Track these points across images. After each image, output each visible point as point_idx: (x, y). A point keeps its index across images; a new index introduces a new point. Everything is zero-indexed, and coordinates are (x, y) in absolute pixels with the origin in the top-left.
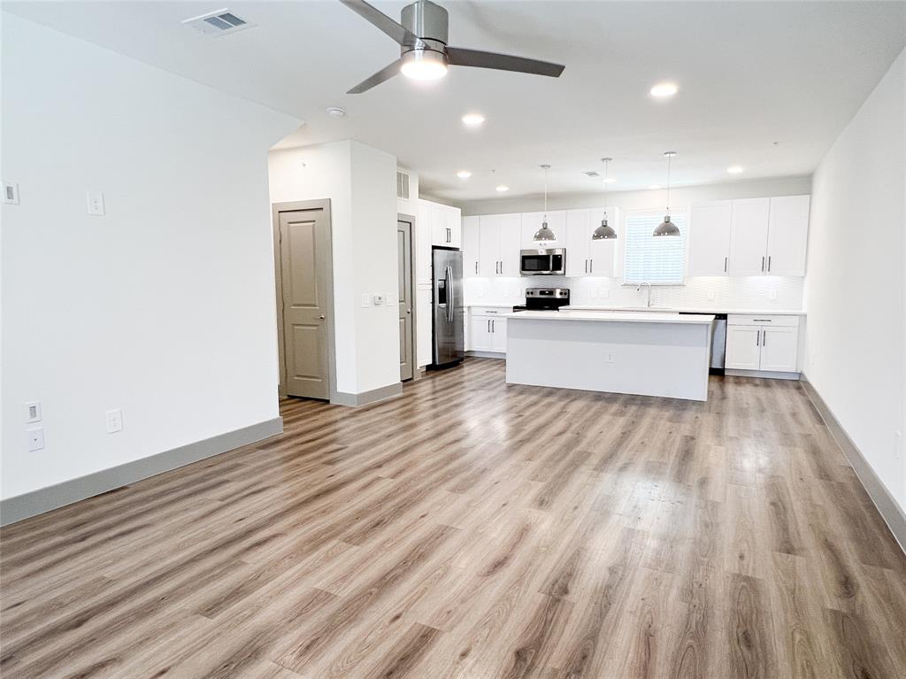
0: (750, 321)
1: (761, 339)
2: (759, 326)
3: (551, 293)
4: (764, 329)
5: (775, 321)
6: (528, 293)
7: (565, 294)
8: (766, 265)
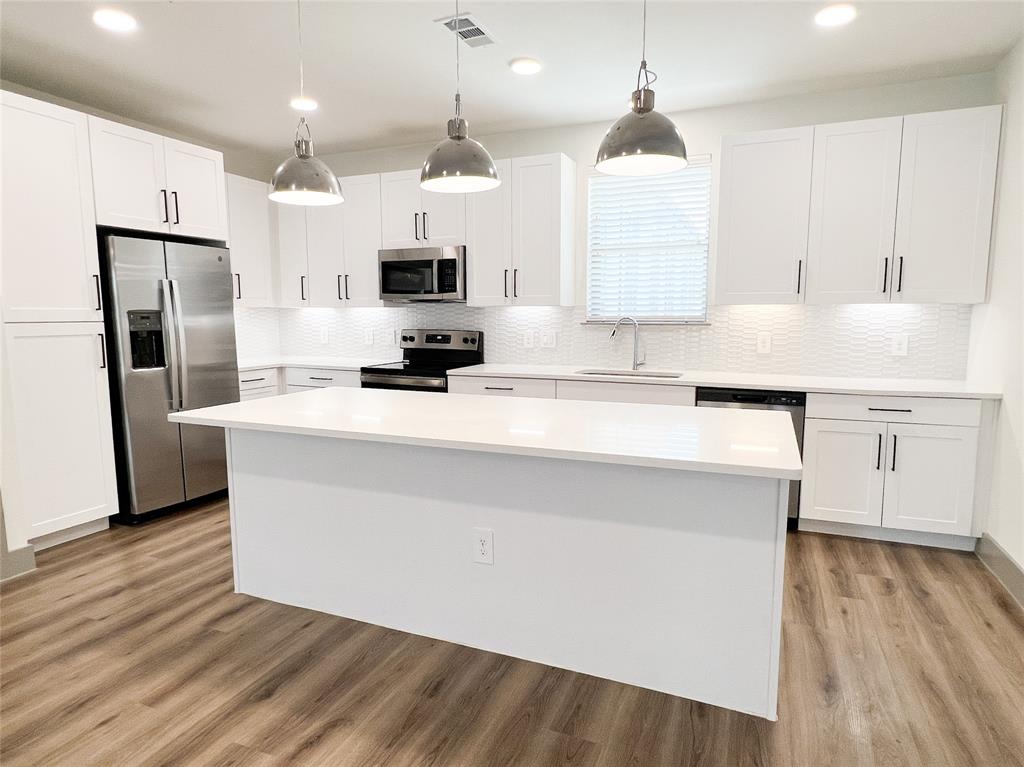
0: (860, 410)
1: (887, 453)
2: (881, 424)
3: (446, 339)
4: (894, 429)
5: (922, 410)
6: (405, 339)
7: (473, 341)
8: (892, 279)
